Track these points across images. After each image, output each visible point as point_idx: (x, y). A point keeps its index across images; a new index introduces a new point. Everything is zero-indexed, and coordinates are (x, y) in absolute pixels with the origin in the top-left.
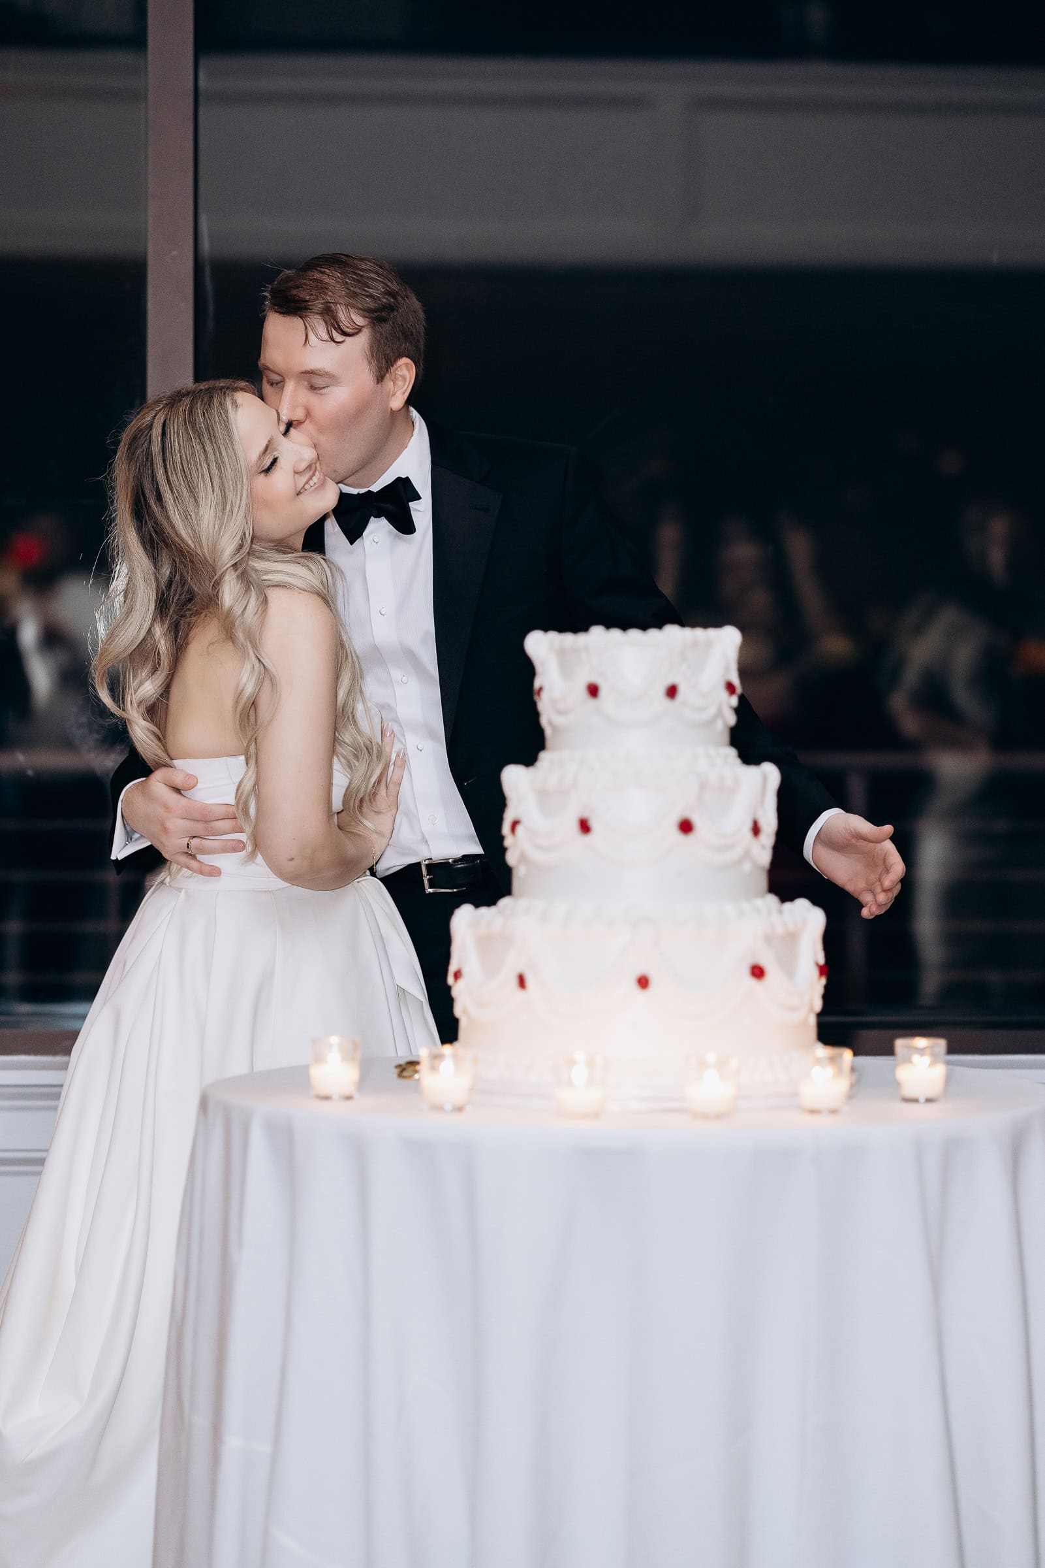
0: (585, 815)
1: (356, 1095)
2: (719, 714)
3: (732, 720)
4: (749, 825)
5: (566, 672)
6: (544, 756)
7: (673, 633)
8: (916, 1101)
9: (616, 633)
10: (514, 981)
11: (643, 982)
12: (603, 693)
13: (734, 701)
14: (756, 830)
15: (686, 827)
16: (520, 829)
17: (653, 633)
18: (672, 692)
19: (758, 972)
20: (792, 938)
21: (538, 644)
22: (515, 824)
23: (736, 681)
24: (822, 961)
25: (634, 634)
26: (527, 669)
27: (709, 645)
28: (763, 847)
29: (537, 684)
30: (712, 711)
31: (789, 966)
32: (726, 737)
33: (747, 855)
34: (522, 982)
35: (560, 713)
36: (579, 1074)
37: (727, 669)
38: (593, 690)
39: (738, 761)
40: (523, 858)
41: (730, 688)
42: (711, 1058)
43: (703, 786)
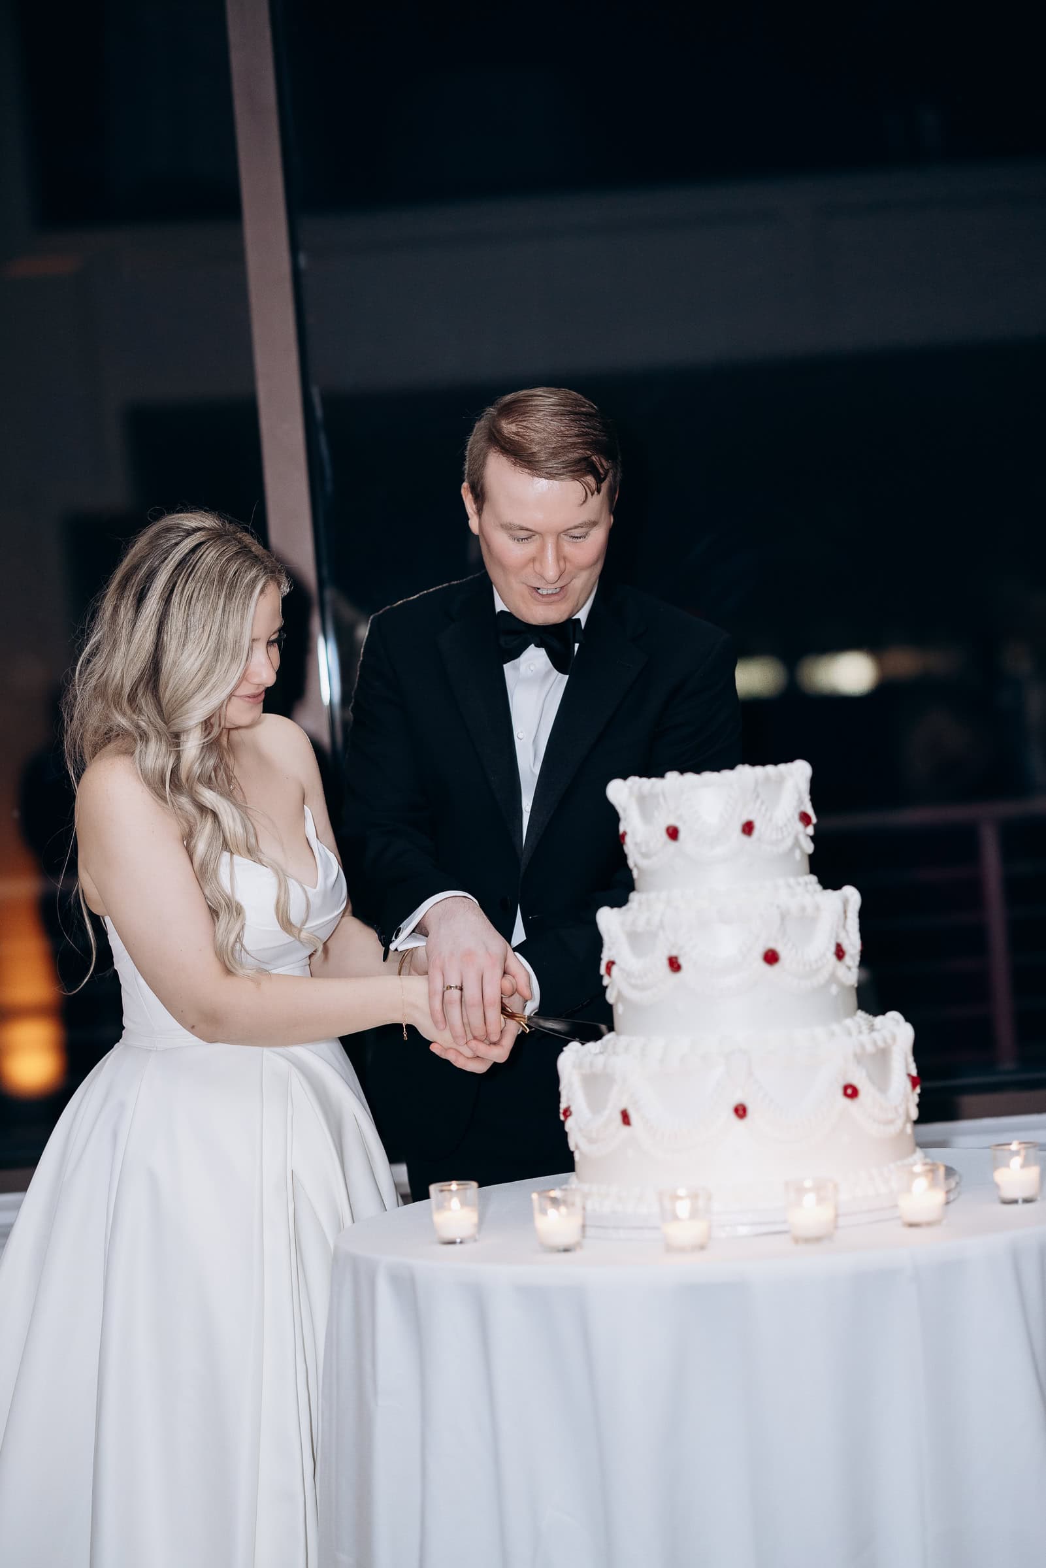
0: (674, 953)
1: (477, 1237)
2: (797, 843)
3: (809, 848)
4: (833, 949)
5: (646, 816)
6: (634, 897)
7: (744, 772)
8: (1015, 1202)
9: (690, 777)
10: (619, 1118)
11: (741, 1111)
12: (681, 835)
13: (810, 830)
14: (840, 953)
15: (771, 957)
16: (614, 969)
17: (726, 774)
18: (748, 828)
19: (851, 1092)
20: (883, 1054)
21: (620, 792)
22: (611, 964)
23: (810, 812)
24: (914, 1073)
25: (708, 776)
26: (612, 816)
27: (781, 781)
28: (849, 968)
29: (622, 828)
30: (789, 842)
31: (882, 1083)
32: (805, 865)
33: (833, 978)
34: (626, 1118)
35: (645, 856)
36: (683, 1208)
37: (801, 801)
38: (673, 833)
39: (819, 887)
40: (620, 995)
41: (805, 818)
42: (808, 1184)
43: (783, 918)
